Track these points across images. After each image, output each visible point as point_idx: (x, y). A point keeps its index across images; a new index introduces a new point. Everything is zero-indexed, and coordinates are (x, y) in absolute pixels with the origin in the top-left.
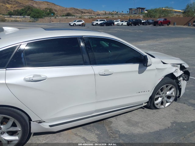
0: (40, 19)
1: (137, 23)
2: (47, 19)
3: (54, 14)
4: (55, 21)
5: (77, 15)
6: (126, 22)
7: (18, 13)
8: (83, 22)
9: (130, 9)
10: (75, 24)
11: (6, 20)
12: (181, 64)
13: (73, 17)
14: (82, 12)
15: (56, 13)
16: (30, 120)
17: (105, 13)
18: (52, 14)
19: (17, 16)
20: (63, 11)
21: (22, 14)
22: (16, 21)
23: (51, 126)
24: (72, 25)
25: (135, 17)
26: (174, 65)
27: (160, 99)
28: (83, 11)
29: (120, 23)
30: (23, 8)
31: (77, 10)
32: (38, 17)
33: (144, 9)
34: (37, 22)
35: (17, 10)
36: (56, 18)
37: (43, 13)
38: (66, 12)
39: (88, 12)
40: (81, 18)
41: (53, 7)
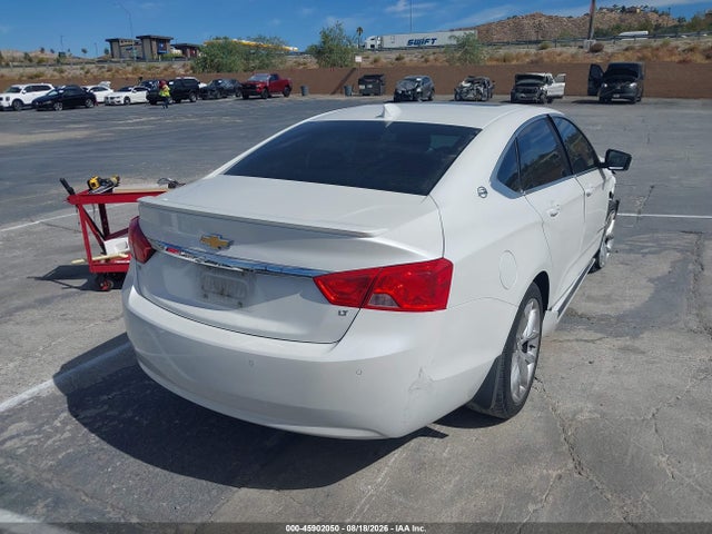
1: (183, 91)
6: (139, 90)
9: (111, 41)
29: (114, 94)
33: (168, 41)
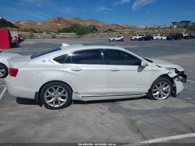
0: (84, 35)
1: (178, 37)
2: (90, 35)
3: (97, 30)
4: (97, 37)
5: (118, 31)
6: (165, 36)
7: (66, 30)
8: (122, 37)
9: (173, 23)
10: (114, 39)
11: (56, 37)
12: (175, 69)
13: (114, 33)
14: (123, 27)
15: (98, 29)
16: (72, 91)
17: (147, 28)
18: (95, 31)
19: (65, 33)
20: (105, 27)
21: (69, 31)
22: (64, 38)
23: (82, 97)
24: (111, 40)
25: (177, 31)
26: (168, 69)
27: (158, 93)
28: (125, 26)
29: (159, 37)
30: (71, 26)
31: (119, 25)
32: (82, 34)
33: (190, 22)
34: (81, 39)
35: (66, 28)
36: (98, 34)
37: (87, 29)
38: (108, 28)
39: (129, 27)
40: (121, 33)
41: (96, 24)
